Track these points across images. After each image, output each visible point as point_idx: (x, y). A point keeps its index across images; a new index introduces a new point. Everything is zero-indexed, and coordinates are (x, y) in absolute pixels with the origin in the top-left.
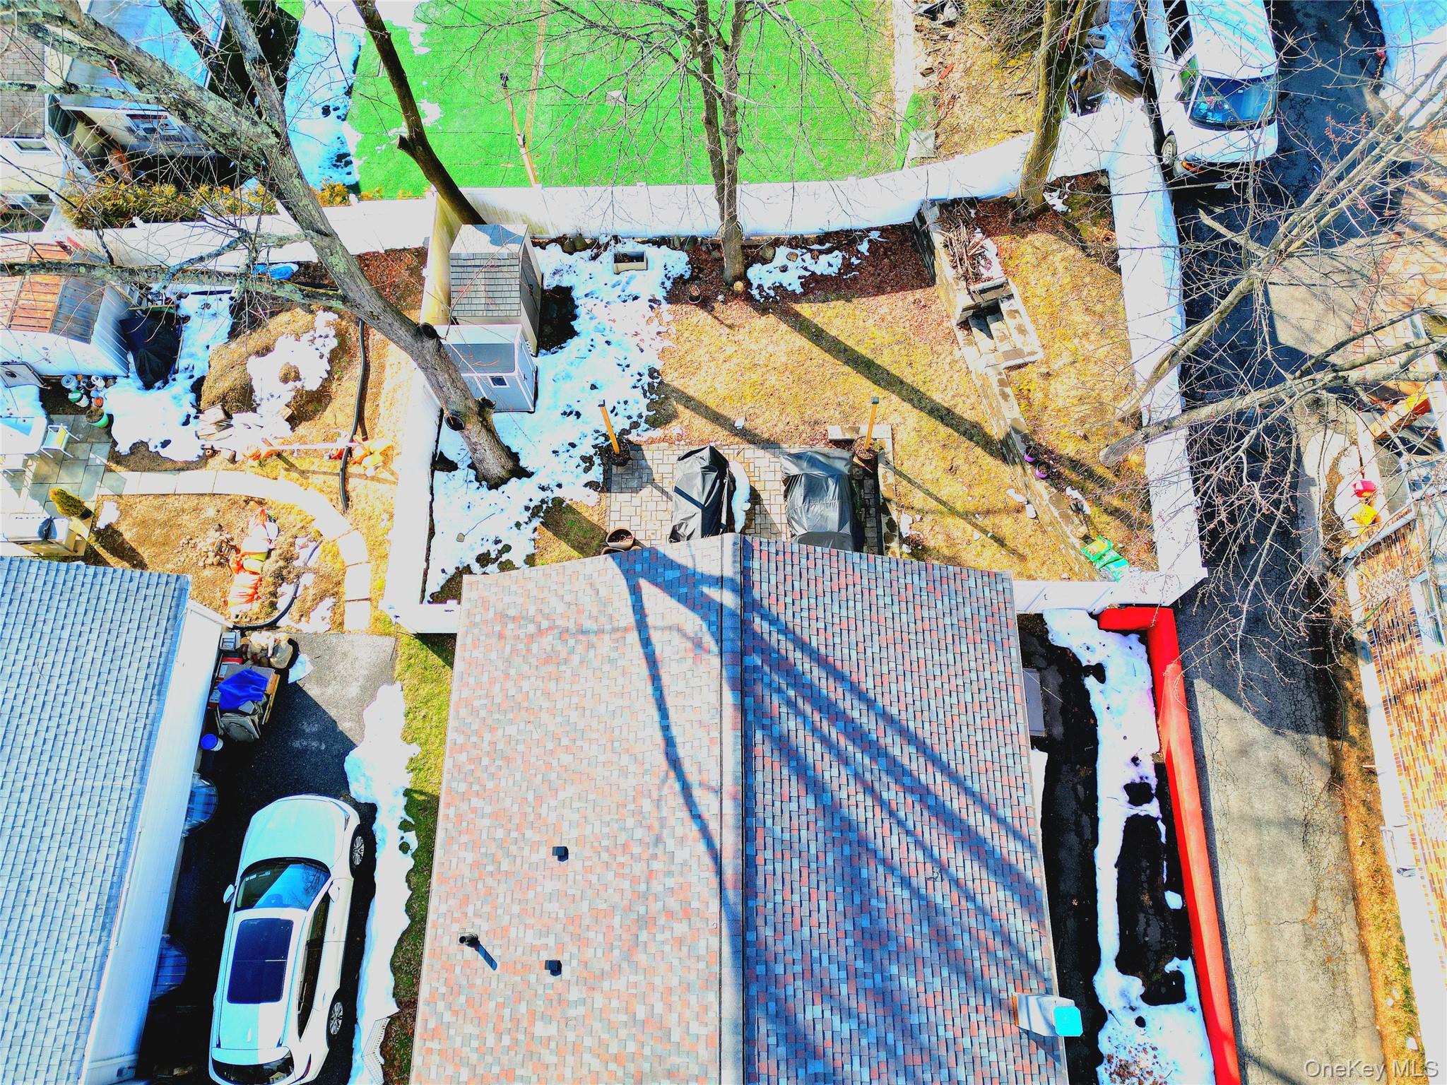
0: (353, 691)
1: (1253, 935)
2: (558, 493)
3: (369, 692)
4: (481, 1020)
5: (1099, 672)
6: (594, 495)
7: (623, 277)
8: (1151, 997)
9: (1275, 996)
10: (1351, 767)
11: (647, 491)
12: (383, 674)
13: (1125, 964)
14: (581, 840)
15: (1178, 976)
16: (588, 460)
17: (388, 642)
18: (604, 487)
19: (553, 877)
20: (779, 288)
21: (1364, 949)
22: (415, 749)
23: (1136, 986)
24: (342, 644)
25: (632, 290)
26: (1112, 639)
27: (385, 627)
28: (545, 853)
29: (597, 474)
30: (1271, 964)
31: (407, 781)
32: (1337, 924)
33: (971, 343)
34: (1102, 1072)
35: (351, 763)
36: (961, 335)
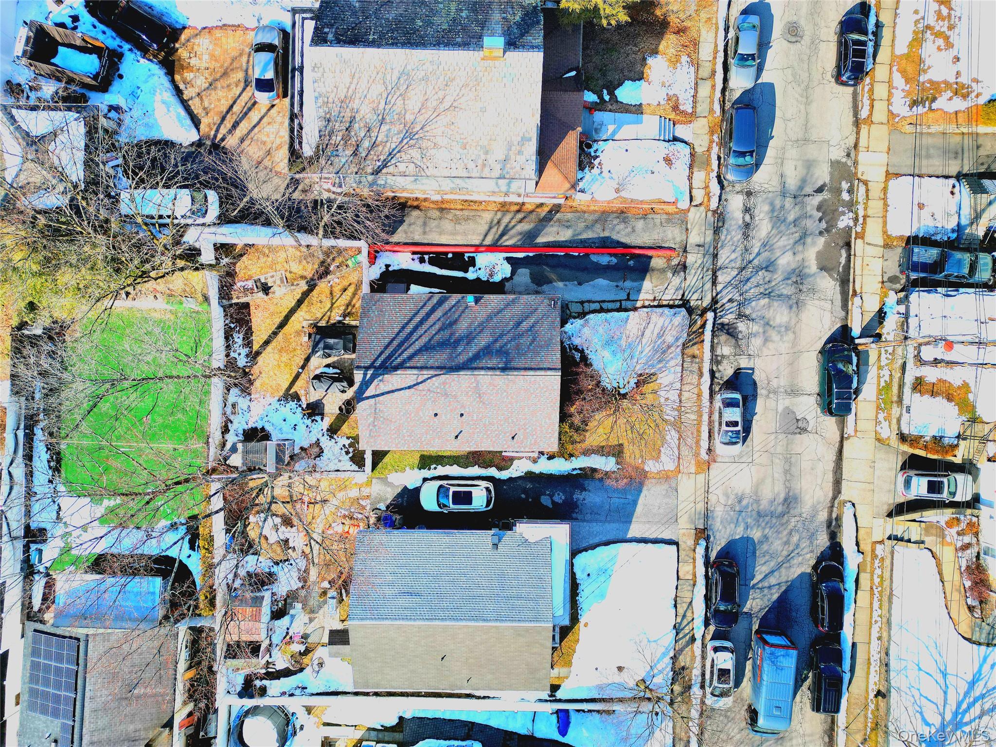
0: (389, 489)
1: (458, 238)
2: (325, 430)
3: (390, 484)
4: (474, 433)
5: (388, 266)
6: (325, 418)
7: (240, 411)
8: (474, 265)
9: (473, 234)
10: (415, 204)
11: (324, 401)
12: (384, 481)
13: (466, 271)
14: (433, 410)
15: (469, 257)
16: (313, 421)
17: (374, 481)
18: (322, 415)
19: (442, 417)
20: (247, 356)
21: (462, 210)
22: (407, 469)
23: (471, 269)
24: (374, 495)
25: (245, 408)
26: (378, 261)
27: (369, 483)
28: (436, 419)
29: (318, 418)
30: (465, 234)
31: (416, 470)
32: (455, 215)
33: (274, 293)
34: (491, 280)
35: (410, 487)
36: (271, 295)
